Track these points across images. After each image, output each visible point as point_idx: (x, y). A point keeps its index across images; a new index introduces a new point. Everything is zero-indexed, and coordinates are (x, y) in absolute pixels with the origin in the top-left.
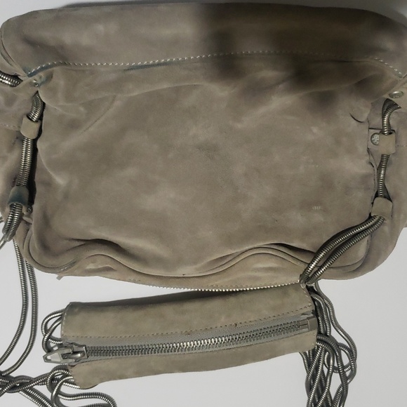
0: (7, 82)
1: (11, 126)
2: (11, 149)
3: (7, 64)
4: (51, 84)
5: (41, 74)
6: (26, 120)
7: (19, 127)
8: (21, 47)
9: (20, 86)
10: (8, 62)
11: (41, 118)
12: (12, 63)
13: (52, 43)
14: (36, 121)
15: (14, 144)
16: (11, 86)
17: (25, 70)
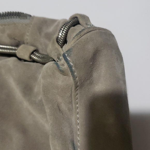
0: (60, 34)
1: (28, 38)
2: (10, 36)
3: (75, 34)
4: (58, 74)
5: (66, 66)
6: (32, 49)
7: (27, 43)
8: (90, 48)
9: (57, 46)
10: (77, 35)
11: (34, 61)
12: (76, 38)
13: (95, 75)
14: (30, 58)
15: (14, 39)
16: (58, 37)
17: (69, 51)
